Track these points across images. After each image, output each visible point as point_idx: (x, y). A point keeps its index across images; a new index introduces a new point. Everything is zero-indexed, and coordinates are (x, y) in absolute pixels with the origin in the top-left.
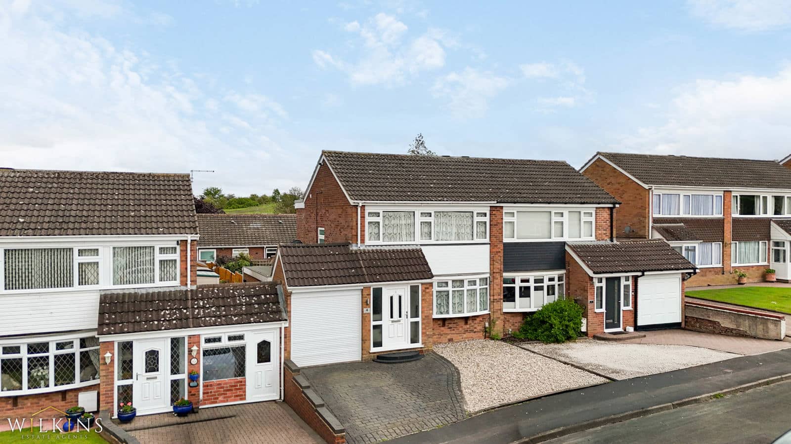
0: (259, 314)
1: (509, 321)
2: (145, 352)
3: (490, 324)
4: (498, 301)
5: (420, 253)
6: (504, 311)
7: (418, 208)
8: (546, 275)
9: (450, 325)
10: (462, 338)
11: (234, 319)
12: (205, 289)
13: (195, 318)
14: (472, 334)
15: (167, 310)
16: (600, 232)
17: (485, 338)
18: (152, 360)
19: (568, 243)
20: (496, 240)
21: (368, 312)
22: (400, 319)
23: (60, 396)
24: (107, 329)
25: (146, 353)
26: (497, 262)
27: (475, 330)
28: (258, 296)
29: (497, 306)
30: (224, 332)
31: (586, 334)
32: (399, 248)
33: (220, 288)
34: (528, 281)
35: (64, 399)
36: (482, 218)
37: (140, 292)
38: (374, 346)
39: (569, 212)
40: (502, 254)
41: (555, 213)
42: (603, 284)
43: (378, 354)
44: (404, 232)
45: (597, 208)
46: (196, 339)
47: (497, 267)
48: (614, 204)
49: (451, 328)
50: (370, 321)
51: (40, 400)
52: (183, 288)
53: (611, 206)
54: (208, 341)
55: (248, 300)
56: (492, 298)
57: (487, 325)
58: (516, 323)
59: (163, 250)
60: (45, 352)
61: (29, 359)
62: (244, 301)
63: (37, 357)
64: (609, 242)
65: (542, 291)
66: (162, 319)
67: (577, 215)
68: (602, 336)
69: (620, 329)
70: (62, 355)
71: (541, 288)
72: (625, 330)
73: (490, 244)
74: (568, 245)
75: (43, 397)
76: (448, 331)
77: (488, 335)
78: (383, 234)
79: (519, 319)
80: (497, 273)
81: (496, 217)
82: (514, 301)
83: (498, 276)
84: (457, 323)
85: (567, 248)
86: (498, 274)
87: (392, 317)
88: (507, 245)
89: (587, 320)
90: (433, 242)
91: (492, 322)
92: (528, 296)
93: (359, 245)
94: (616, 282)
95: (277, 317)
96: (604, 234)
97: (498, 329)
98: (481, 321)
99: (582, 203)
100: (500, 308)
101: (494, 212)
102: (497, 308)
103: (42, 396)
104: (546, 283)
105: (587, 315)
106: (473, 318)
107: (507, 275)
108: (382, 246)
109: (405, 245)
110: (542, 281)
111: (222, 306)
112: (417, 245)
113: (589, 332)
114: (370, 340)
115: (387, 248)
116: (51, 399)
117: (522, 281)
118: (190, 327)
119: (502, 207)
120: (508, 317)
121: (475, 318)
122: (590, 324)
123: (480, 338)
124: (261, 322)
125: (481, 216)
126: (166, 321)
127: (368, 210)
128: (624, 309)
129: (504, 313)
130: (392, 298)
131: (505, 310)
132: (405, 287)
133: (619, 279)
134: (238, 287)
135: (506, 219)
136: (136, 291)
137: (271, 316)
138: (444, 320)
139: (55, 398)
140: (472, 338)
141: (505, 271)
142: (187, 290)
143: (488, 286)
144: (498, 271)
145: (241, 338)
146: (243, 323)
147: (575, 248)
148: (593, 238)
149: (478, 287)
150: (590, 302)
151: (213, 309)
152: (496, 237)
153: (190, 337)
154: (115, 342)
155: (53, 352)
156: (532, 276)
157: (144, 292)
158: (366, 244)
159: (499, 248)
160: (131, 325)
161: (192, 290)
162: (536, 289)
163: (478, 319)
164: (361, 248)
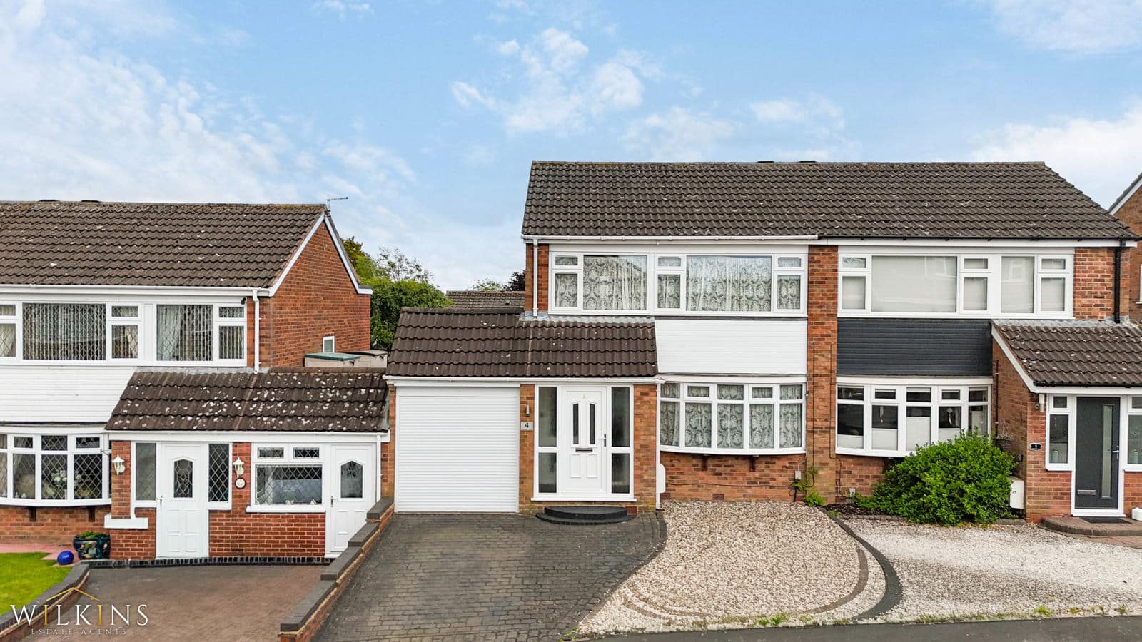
0: (345, 418)
1: (850, 472)
2: (174, 461)
3: (804, 474)
4: (824, 432)
5: (649, 331)
6: (837, 452)
7: (652, 250)
8: (937, 386)
9: (718, 469)
10: (744, 496)
11: (304, 422)
12: (280, 374)
13: (248, 416)
14: (764, 490)
15: (213, 401)
16: (1085, 301)
17: (794, 501)
18: (183, 475)
19: (997, 323)
20: (821, 311)
21: (528, 429)
22: (592, 446)
23: (87, 514)
24: (120, 422)
25: (176, 463)
26: (823, 356)
27: (772, 483)
28: (355, 389)
29: (820, 440)
30: (289, 441)
31: (1020, 514)
32: (610, 321)
33: (303, 374)
34: (891, 395)
35: (92, 518)
36: (793, 268)
37: (187, 372)
38: (541, 491)
39: (1003, 257)
40: (834, 340)
41: (966, 260)
42: (1071, 410)
43: (548, 506)
44: (626, 293)
45: (1077, 249)
46: (244, 449)
47: (823, 365)
48: (1122, 239)
49: (720, 474)
50: (532, 445)
51: (63, 516)
52: (249, 371)
53: (1115, 244)
54: (263, 454)
55: (338, 394)
56: (810, 424)
57: (798, 475)
58: (868, 477)
59: (224, 312)
60: (63, 450)
61: (43, 456)
62: (331, 395)
63: (53, 456)
64: (1109, 323)
65: (928, 418)
66: (200, 414)
67: (1023, 266)
68: (1063, 524)
69: (1119, 512)
70: (84, 456)
71: (926, 412)
72: (1129, 516)
73: (807, 319)
74: (998, 329)
75: (65, 513)
76: (714, 480)
77: (799, 493)
78: (585, 296)
79: (876, 470)
80: (821, 376)
81: (820, 266)
82: (861, 433)
83: (824, 382)
84: (733, 466)
85: (995, 333)
86: (824, 379)
87: (576, 442)
88: (844, 324)
89: (1025, 484)
90: (682, 311)
91: (810, 473)
92: (894, 424)
93: (535, 314)
94: (1107, 410)
95: (372, 425)
96: (1096, 305)
97: (824, 485)
98: (786, 467)
99: (1032, 239)
100: (827, 445)
101: (816, 258)
102: (821, 445)
103: (66, 511)
104: (936, 403)
105: (1026, 475)
106: (769, 460)
107: (844, 381)
108: (579, 316)
109: (626, 316)
110: (927, 397)
111: (295, 402)
112: (649, 317)
113: (1028, 510)
114: (532, 478)
115: (586, 321)
116: (75, 517)
117: (879, 395)
118: (233, 430)
119: (837, 246)
120: (848, 464)
121: (774, 460)
122: (1031, 494)
123: (783, 499)
124: (344, 431)
125: (792, 265)
126: (204, 417)
127: (554, 254)
128: (1127, 470)
129: (837, 454)
130: (576, 407)
131: (839, 450)
132: (602, 389)
133: (1115, 401)
134: (330, 374)
135: (844, 270)
136: (183, 370)
137: (364, 422)
138: (704, 457)
139: (80, 516)
140: (765, 497)
141: (839, 374)
142: (253, 374)
143: (803, 401)
144: (824, 372)
145: (314, 453)
146: (316, 430)
147: (1008, 333)
148: (1068, 314)
149: (776, 400)
150: (1033, 446)
151: (280, 405)
152: (821, 307)
153: (235, 444)
154: (132, 443)
155: (72, 450)
156: (901, 386)
157: (193, 372)
158: (550, 312)
159: (829, 328)
160: (154, 419)
161: (260, 375)
162: (910, 412)
163: (779, 464)
164: (540, 319)
